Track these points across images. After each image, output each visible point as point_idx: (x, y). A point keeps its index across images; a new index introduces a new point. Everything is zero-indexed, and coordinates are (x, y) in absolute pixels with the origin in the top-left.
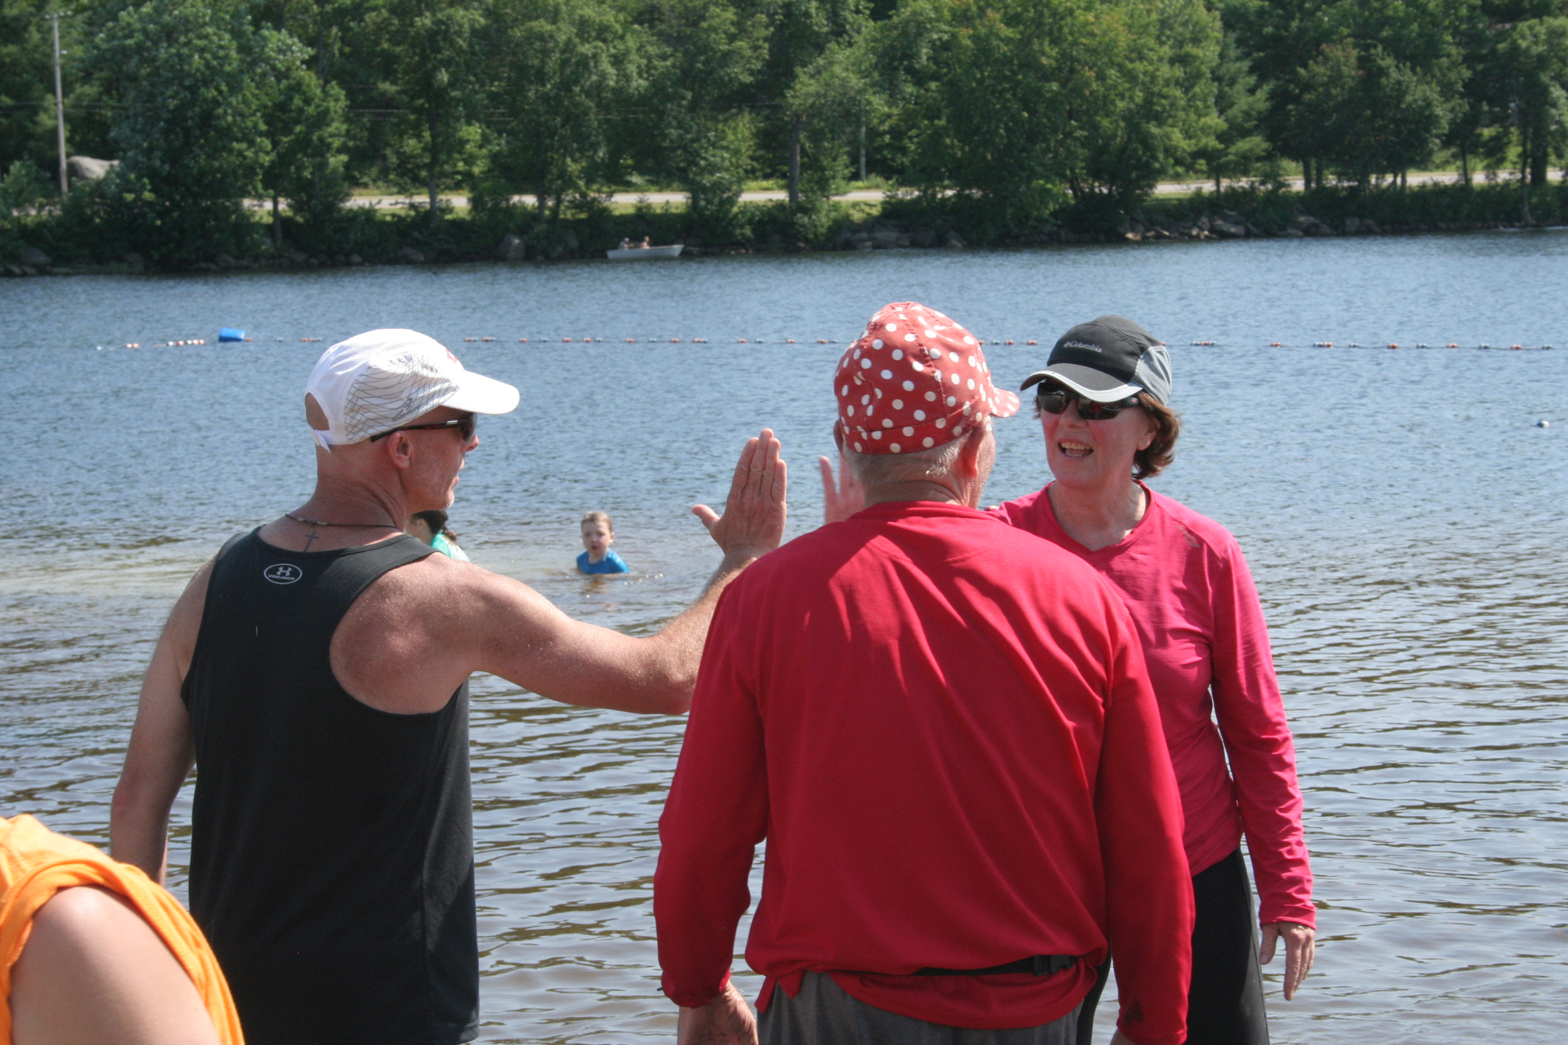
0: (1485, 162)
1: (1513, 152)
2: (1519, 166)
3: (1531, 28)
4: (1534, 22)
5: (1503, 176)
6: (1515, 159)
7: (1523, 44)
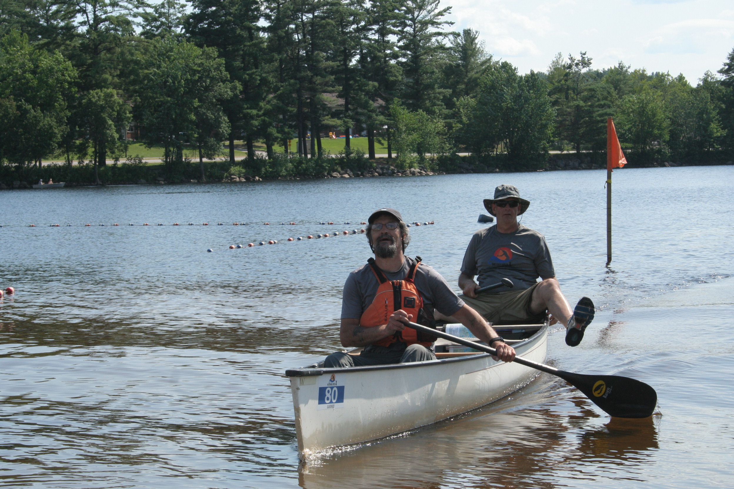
0: (78, 155)
1: (91, 150)
2: (93, 157)
3: (97, 94)
4: (99, 90)
5: (86, 162)
6: (92, 154)
7: (94, 100)
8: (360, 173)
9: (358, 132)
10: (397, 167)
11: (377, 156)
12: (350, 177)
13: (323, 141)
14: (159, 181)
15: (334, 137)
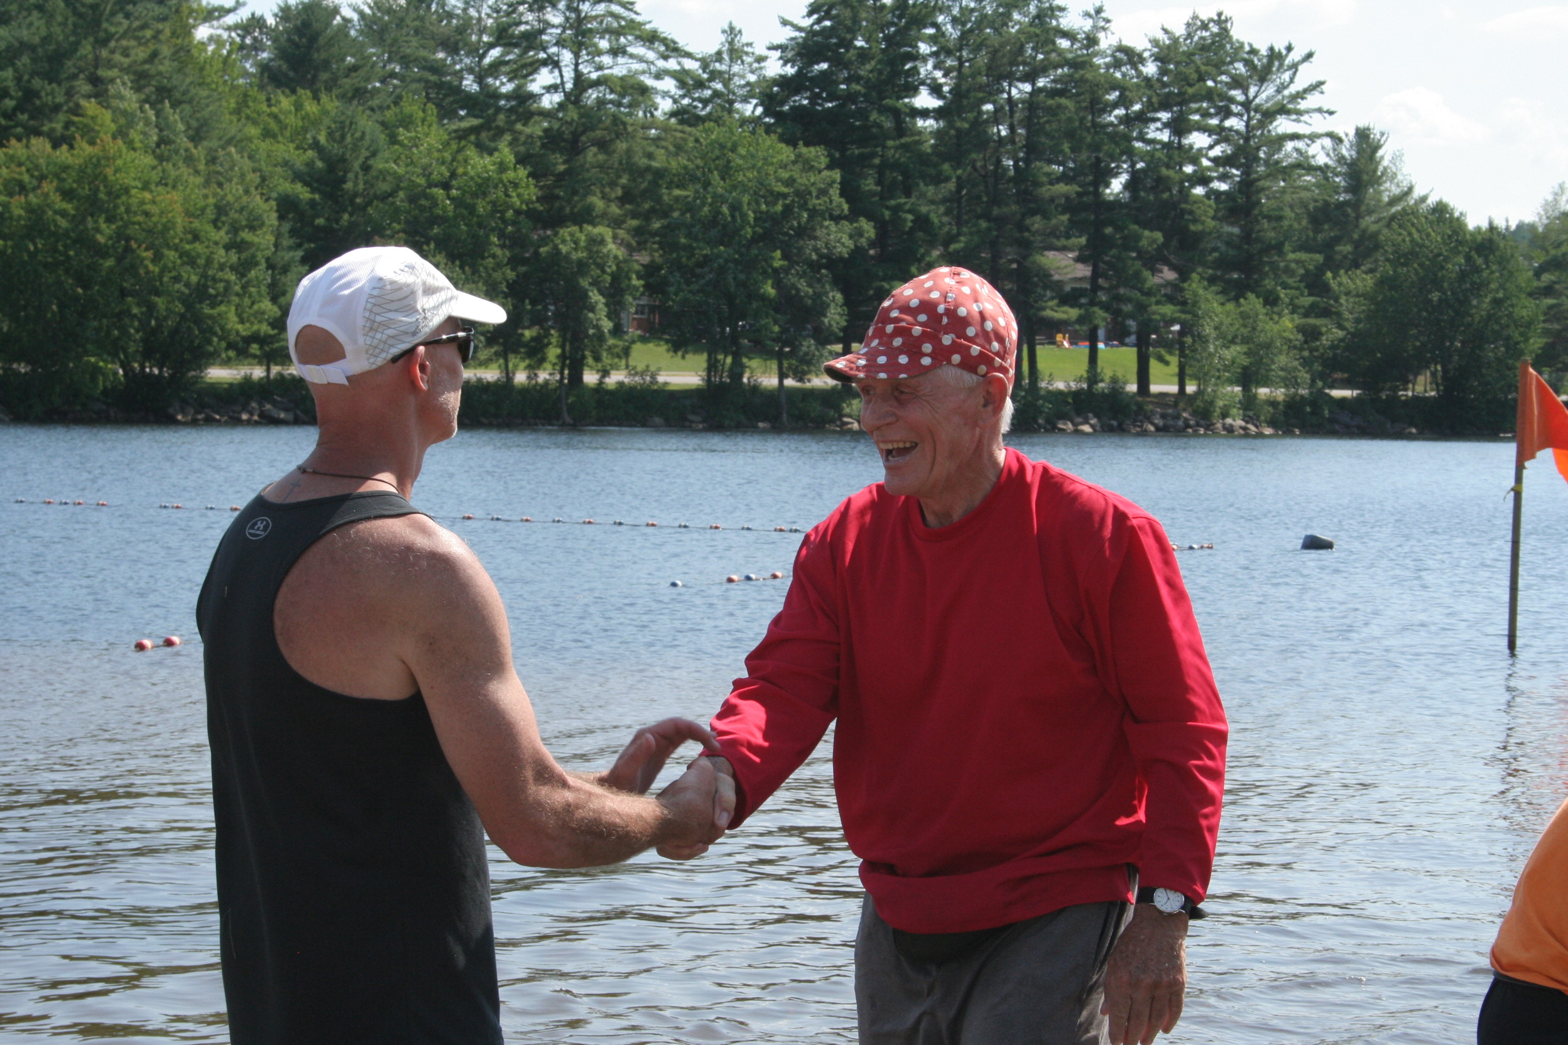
0: (527, 362)
1: (553, 352)
2: (558, 368)
3: (572, 235)
4: (575, 228)
5: (543, 376)
6: (554, 360)
7: (564, 249)
8: (1115, 423)
9: (1117, 335)
10: (1194, 413)
11: (1154, 388)
12: (1095, 430)
13: (1042, 351)
14: (692, 422)
15: (1066, 344)
